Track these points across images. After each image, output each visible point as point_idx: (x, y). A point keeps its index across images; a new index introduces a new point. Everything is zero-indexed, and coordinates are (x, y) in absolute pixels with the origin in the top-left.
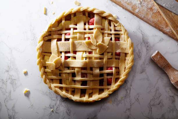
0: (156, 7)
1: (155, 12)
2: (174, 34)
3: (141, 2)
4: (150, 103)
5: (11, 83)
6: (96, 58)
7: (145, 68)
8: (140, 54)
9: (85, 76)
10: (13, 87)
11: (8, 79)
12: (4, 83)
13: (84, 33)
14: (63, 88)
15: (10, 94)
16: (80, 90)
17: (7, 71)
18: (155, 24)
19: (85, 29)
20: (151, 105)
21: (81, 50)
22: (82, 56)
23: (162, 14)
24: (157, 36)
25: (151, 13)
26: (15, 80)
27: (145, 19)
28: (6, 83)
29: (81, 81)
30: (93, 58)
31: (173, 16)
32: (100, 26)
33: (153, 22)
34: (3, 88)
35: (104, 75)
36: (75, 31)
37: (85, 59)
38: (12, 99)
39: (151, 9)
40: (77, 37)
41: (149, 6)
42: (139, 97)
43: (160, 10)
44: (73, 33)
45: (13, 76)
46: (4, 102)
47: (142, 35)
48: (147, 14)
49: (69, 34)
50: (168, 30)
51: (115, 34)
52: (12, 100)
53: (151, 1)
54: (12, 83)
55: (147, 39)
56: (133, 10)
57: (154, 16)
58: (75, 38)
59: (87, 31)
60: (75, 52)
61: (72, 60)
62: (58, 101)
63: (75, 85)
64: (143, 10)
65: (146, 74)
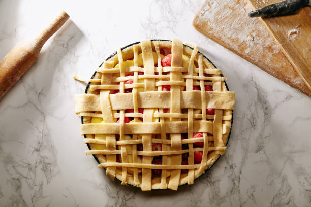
0: (278, 46)
1: (277, 54)
2: (308, 88)
3: (253, 38)
4: (273, 201)
5: (43, 170)
6: (176, 119)
7: (263, 143)
8: (254, 120)
9: (159, 148)
10: (46, 177)
11: (38, 163)
12: (31, 170)
13: (156, 79)
14: (123, 169)
15: (41, 188)
16: (151, 171)
17: (37, 150)
18: (278, 72)
19: (156, 73)
20: (274, 205)
21: (151, 107)
22: (153, 116)
23: (288, 56)
24: (281, 91)
25: (270, 54)
26: (50, 164)
27: (260, 64)
28: (35, 170)
29: (152, 156)
30: (171, 119)
31: (305, 60)
32: (181, 68)
33: (273, 69)
34: (30, 177)
35: (189, 145)
36: (141, 76)
37: (158, 120)
38: (44, 196)
39: (270, 48)
40: (144, 85)
41: (267, 44)
42: (254, 191)
43: (283, 50)
44: (138, 79)
45: (47, 158)
46: (31, 202)
47: (257, 89)
48: (264, 56)
49: (132, 82)
50: (298, 82)
51: (205, 81)
52: (44, 198)
53: (269, 36)
54: (45, 169)
55: (265, 97)
56: (241, 50)
57: (275, 59)
58: (140, 88)
59: (160, 75)
60: (141, 110)
61: (137, 123)
62: (121, 199)
63: (142, 163)
64: (258, 50)
65: (265, 153)
